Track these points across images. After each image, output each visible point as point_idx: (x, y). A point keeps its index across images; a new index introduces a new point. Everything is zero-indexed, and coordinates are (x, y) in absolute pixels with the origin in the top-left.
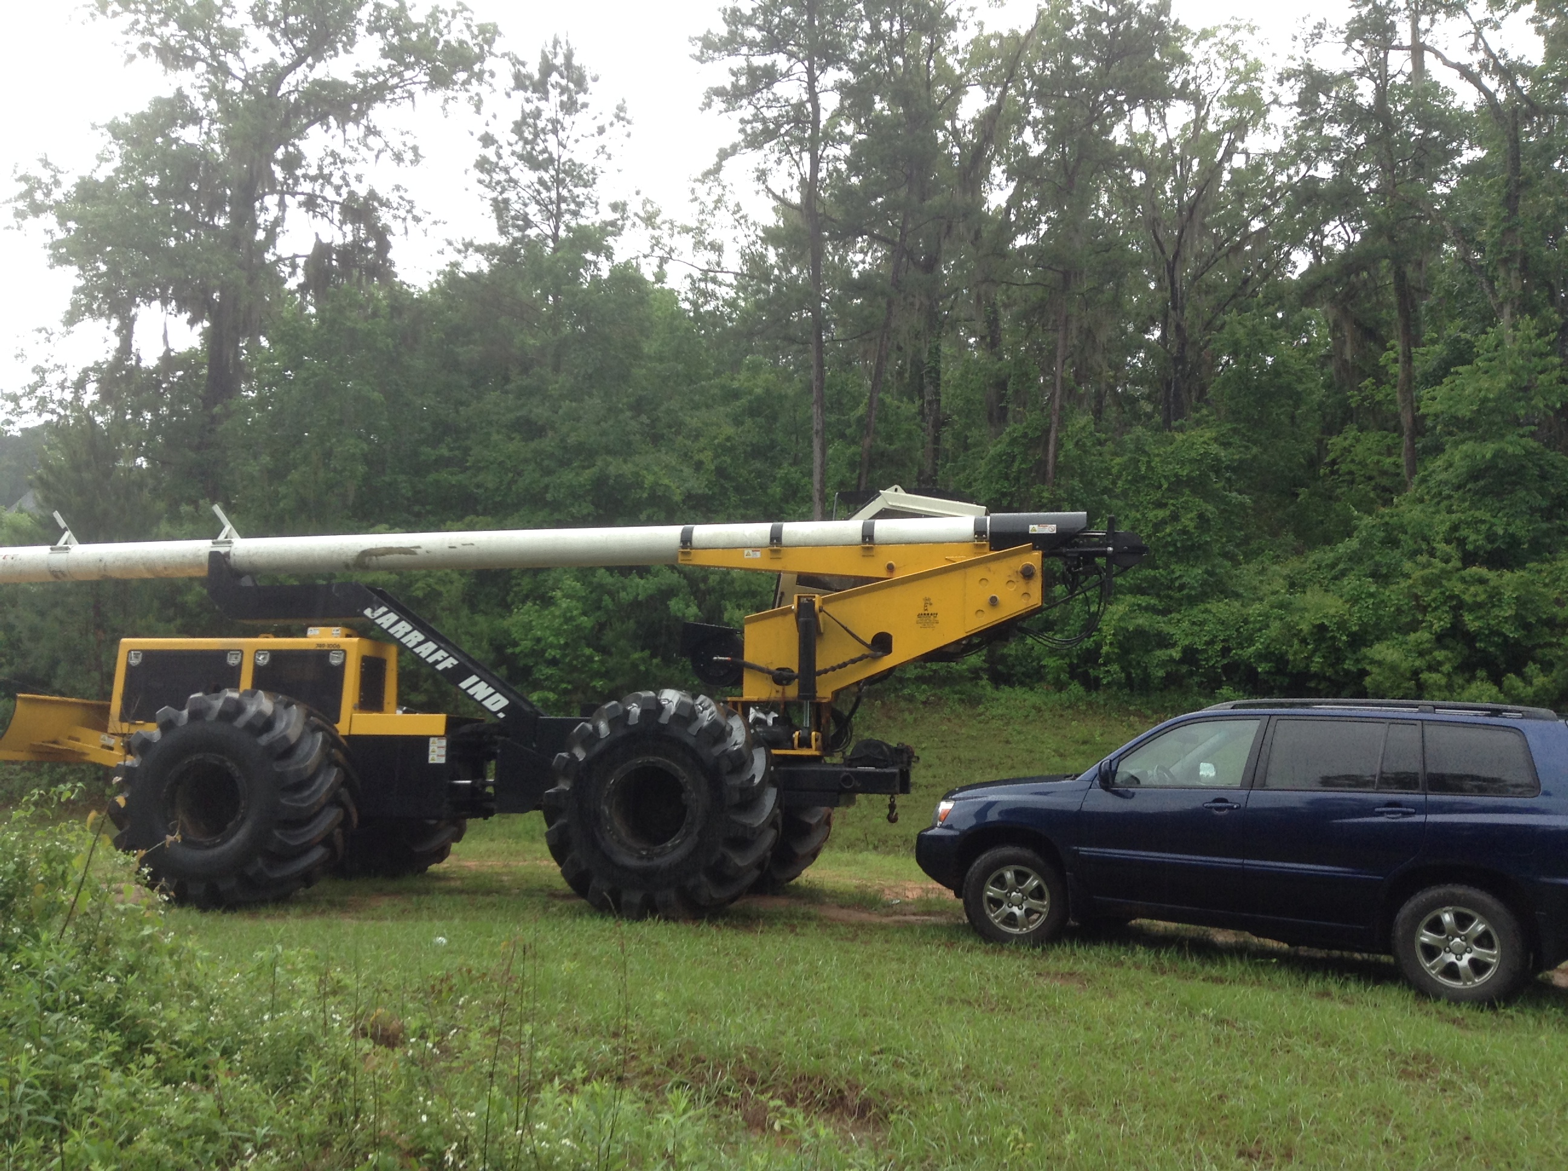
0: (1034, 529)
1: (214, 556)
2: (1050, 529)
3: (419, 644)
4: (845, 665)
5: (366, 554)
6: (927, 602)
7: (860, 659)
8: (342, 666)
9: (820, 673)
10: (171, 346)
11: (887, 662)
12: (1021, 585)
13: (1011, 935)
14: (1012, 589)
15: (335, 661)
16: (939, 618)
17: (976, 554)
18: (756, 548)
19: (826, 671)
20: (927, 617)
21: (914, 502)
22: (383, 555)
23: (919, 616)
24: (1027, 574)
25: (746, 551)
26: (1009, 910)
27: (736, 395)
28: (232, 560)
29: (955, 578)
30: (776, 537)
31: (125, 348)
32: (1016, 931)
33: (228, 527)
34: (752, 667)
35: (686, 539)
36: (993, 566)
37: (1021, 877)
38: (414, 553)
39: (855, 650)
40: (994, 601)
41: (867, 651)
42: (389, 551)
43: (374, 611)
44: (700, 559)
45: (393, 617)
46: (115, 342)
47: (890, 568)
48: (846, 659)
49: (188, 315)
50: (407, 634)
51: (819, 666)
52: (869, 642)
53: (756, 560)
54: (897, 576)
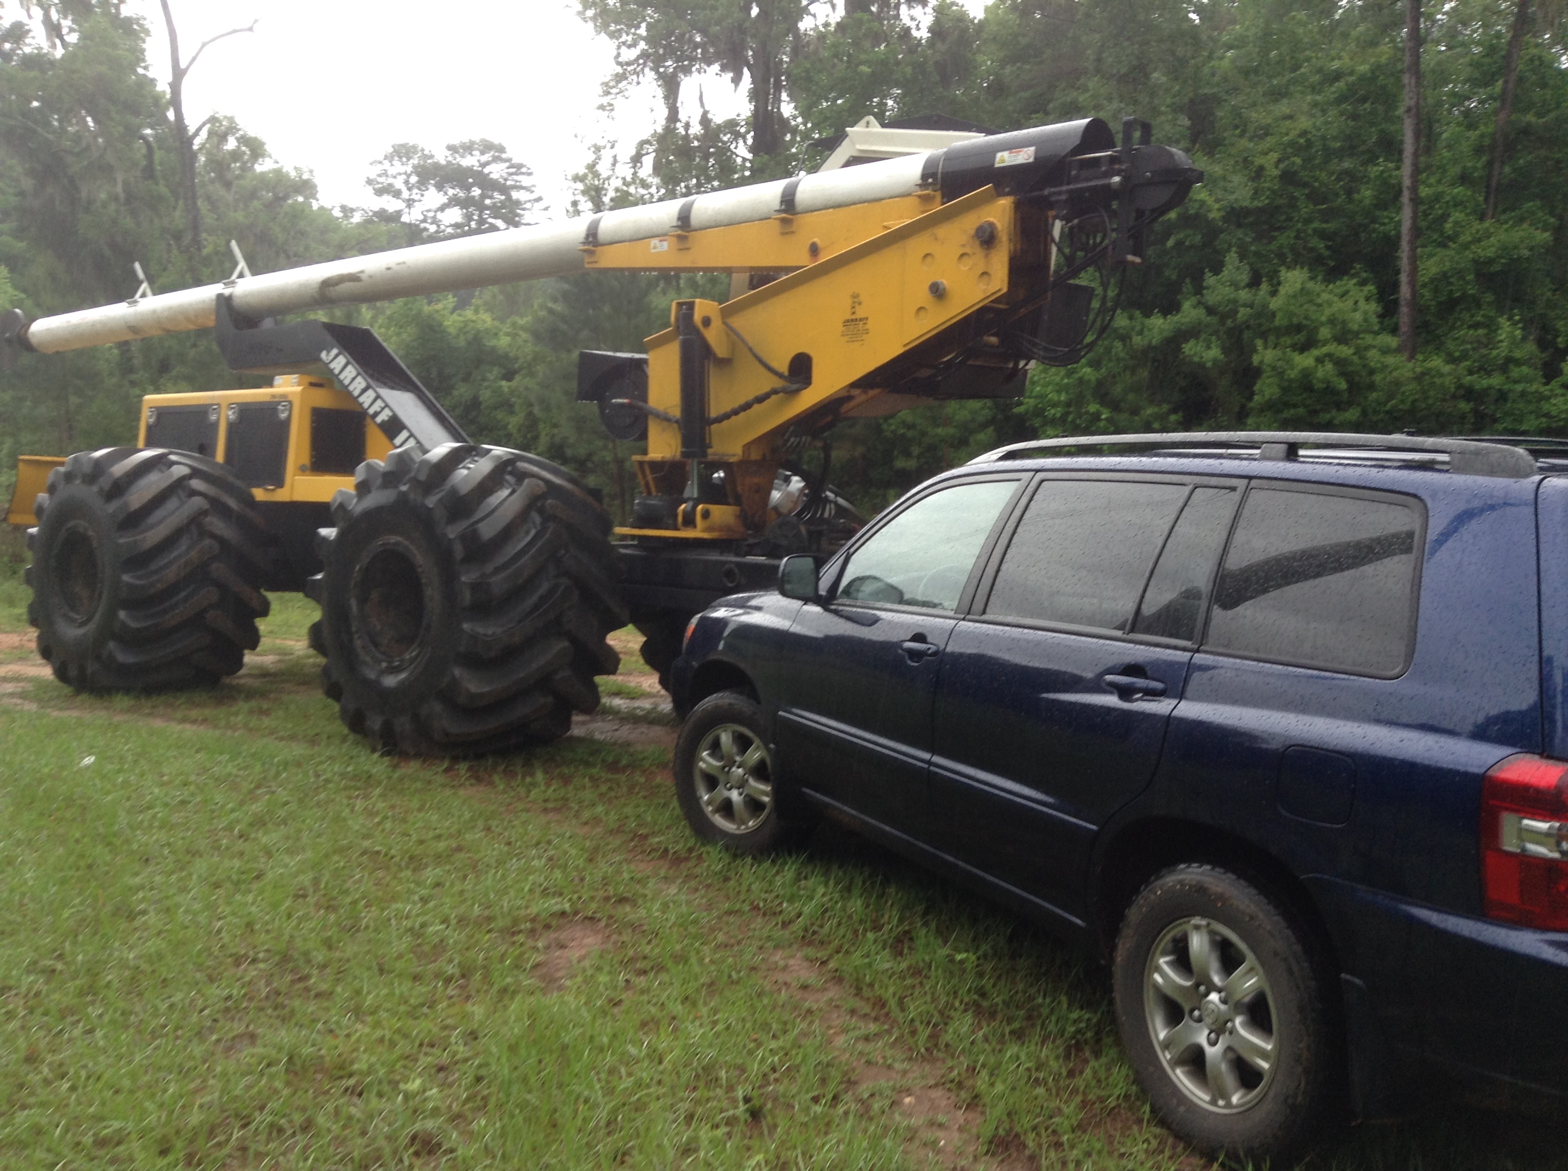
0: (1005, 159)
1: (220, 297)
2: (1025, 156)
3: (364, 391)
4: (747, 406)
5: (327, 284)
6: (856, 300)
7: (770, 396)
8: (289, 419)
9: (719, 420)
11: (809, 398)
12: (978, 259)
13: (724, 834)
14: (965, 267)
15: (285, 414)
16: (869, 324)
17: (923, 212)
18: (661, 235)
19: (727, 416)
20: (855, 326)
21: (889, 140)
22: (337, 284)
23: (847, 323)
24: (987, 238)
25: (652, 242)
26: (726, 793)
28: (235, 303)
29: (889, 258)
30: (684, 220)
32: (732, 828)
33: (242, 265)
34: (653, 413)
35: (590, 235)
36: (942, 231)
37: (744, 744)
38: (360, 280)
39: (766, 383)
40: (937, 292)
41: (778, 383)
42: (342, 279)
43: (328, 352)
45: (342, 360)
47: (814, 250)
48: (750, 397)
50: (354, 379)
51: (714, 410)
52: (783, 369)
53: (661, 254)
54: (824, 258)
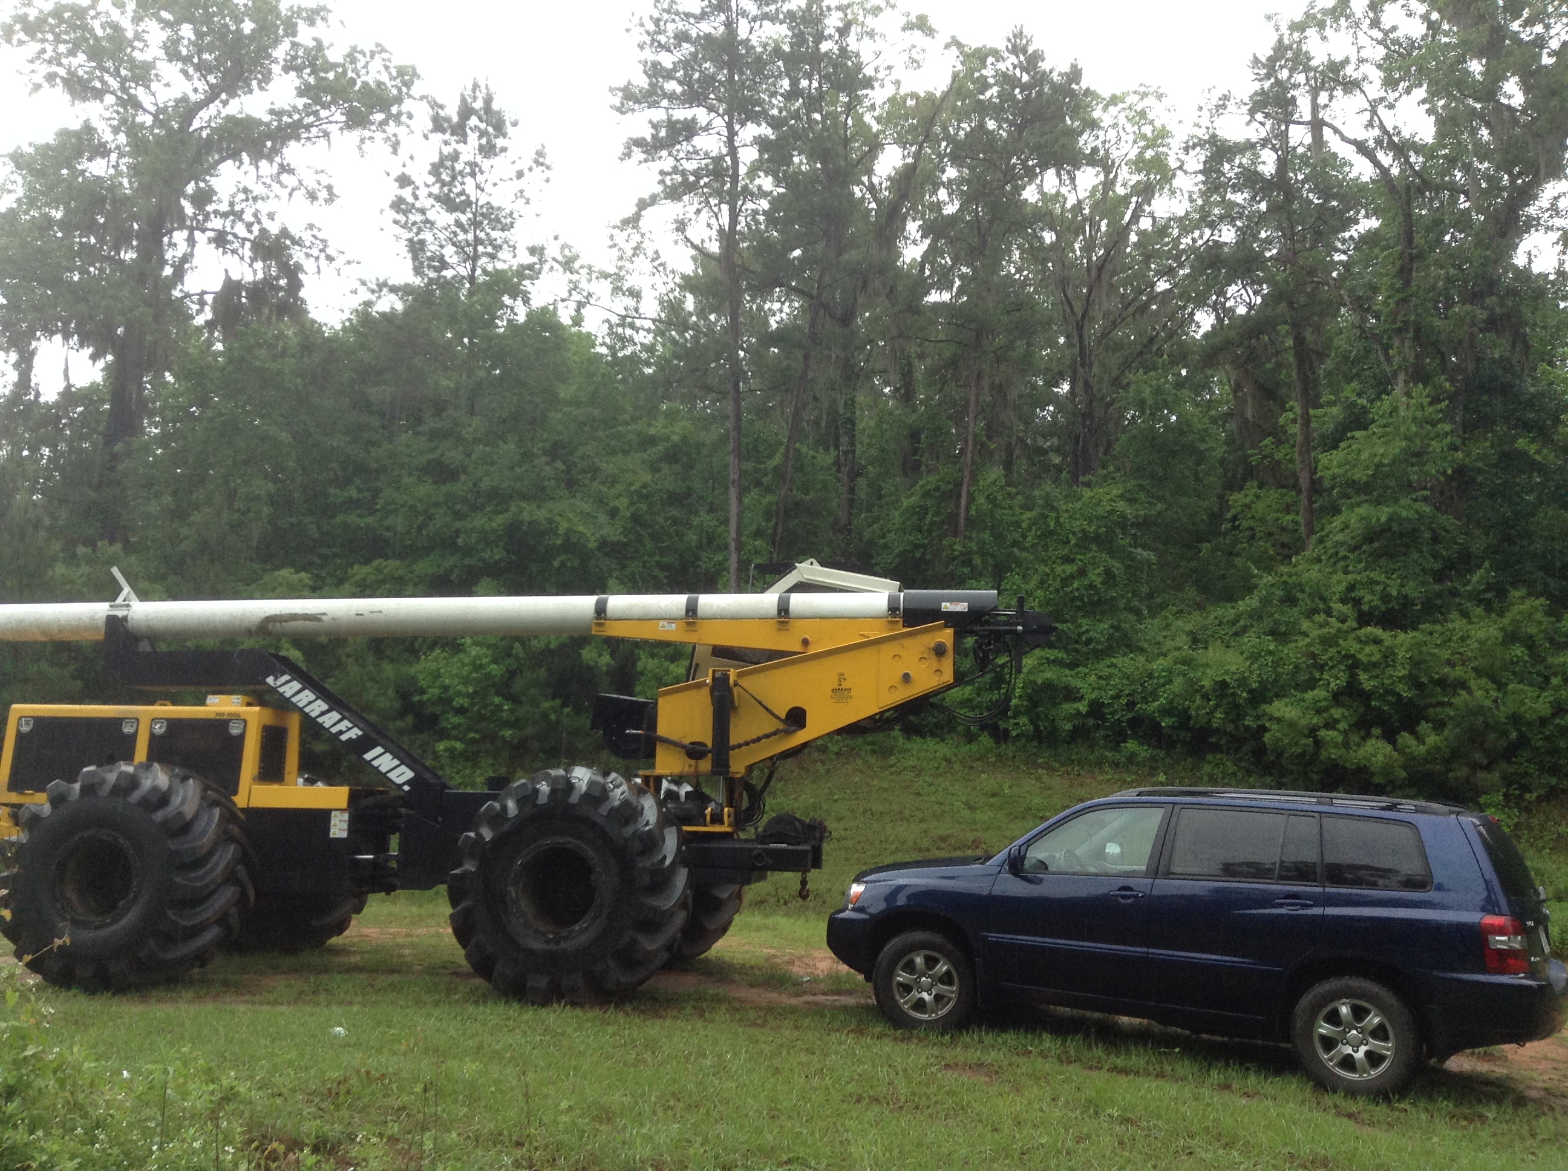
0: (946, 607)
1: (112, 621)
2: (962, 607)
3: (323, 714)
4: (759, 739)
5: (270, 620)
6: (842, 677)
7: (775, 733)
8: (241, 737)
9: (733, 748)
10: (72, 382)
11: (801, 737)
12: (933, 662)
13: (921, 1021)
14: (924, 665)
15: (235, 731)
16: (853, 693)
17: (890, 630)
18: (671, 619)
19: (739, 746)
20: (840, 692)
21: (829, 576)
22: (286, 621)
23: (833, 691)
24: (939, 651)
25: (661, 623)
26: (919, 996)
27: (652, 441)
28: (130, 625)
29: (867, 652)
30: (691, 610)
31: (24, 383)
32: (925, 1017)
33: (127, 589)
34: (665, 741)
35: (601, 610)
36: (907, 642)
37: (931, 962)
38: (319, 620)
39: (769, 725)
40: (906, 678)
41: (781, 726)
42: (294, 617)
43: (276, 679)
44: (615, 630)
45: (296, 685)
46: (13, 376)
47: (805, 642)
48: (761, 734)
49: (91, 350)
50: (310, 703)
51: (733, 741)
52: (783, 717)
53: (670, 632)
54: (812, 651)
